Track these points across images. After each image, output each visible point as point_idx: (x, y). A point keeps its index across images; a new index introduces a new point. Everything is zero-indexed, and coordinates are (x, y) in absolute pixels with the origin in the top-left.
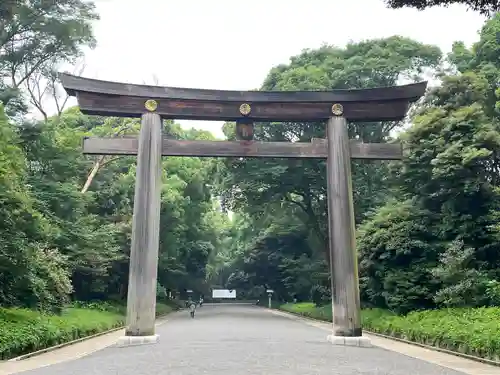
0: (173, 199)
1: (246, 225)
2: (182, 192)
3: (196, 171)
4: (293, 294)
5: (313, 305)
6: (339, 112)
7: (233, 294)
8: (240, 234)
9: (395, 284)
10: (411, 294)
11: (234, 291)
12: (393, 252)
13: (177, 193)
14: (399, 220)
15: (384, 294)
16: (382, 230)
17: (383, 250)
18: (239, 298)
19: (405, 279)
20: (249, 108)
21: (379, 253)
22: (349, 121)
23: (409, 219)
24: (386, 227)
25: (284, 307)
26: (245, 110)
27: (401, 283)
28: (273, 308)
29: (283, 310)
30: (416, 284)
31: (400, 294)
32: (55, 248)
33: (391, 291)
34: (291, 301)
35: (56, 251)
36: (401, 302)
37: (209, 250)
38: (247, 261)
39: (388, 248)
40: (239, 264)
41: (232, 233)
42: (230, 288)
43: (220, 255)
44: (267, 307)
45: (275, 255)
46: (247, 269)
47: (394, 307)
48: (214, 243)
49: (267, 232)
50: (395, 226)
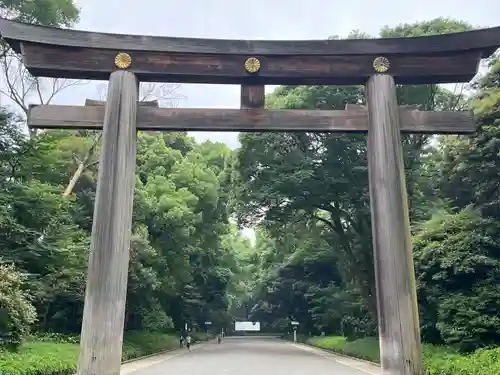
0: (181, 214)
1: (268, 251)
2: (193, 208)
3: (210, 186)
4: (321, 326)
5: (343, 338)
6: (383, 68)
7: (257, 327)
8: (262, 260)
9: (454, 312)
10: (478, 326)
11: (258, 324)
12: (450, 270)
13: (185, 208)
14: (455, 231)
15: (440, 326)
16: (434, 243)
17: (437, 268)
18: (262, 331)
19: (467, 306)
20: (257, 64)
21: (430, 273)
22: (397, 80)
23: (469, 229)
24: (440, 239)
25: (311, 340)
26: (253, 65)
27: (462, 311)
28: (298, 342)
29: (310, 345)
30: (482, 312)
31: (460, 325)
32: (11, 264)
33: (449, 321)
34: (319, 334)
35: (12, 267)
36: (463, 336)
37: (228, 277)
38: (270, 290)
39: (442, 266)
40: (263, 294)
41: (254, 260)
42: (254, 321)
43: (242, 284)
44: (292, 340)
45: (300, 283)
46: (272, 298)
47: (453, 342)
48: (234, 270)
49: (292, 257)
50: (451, 237)
